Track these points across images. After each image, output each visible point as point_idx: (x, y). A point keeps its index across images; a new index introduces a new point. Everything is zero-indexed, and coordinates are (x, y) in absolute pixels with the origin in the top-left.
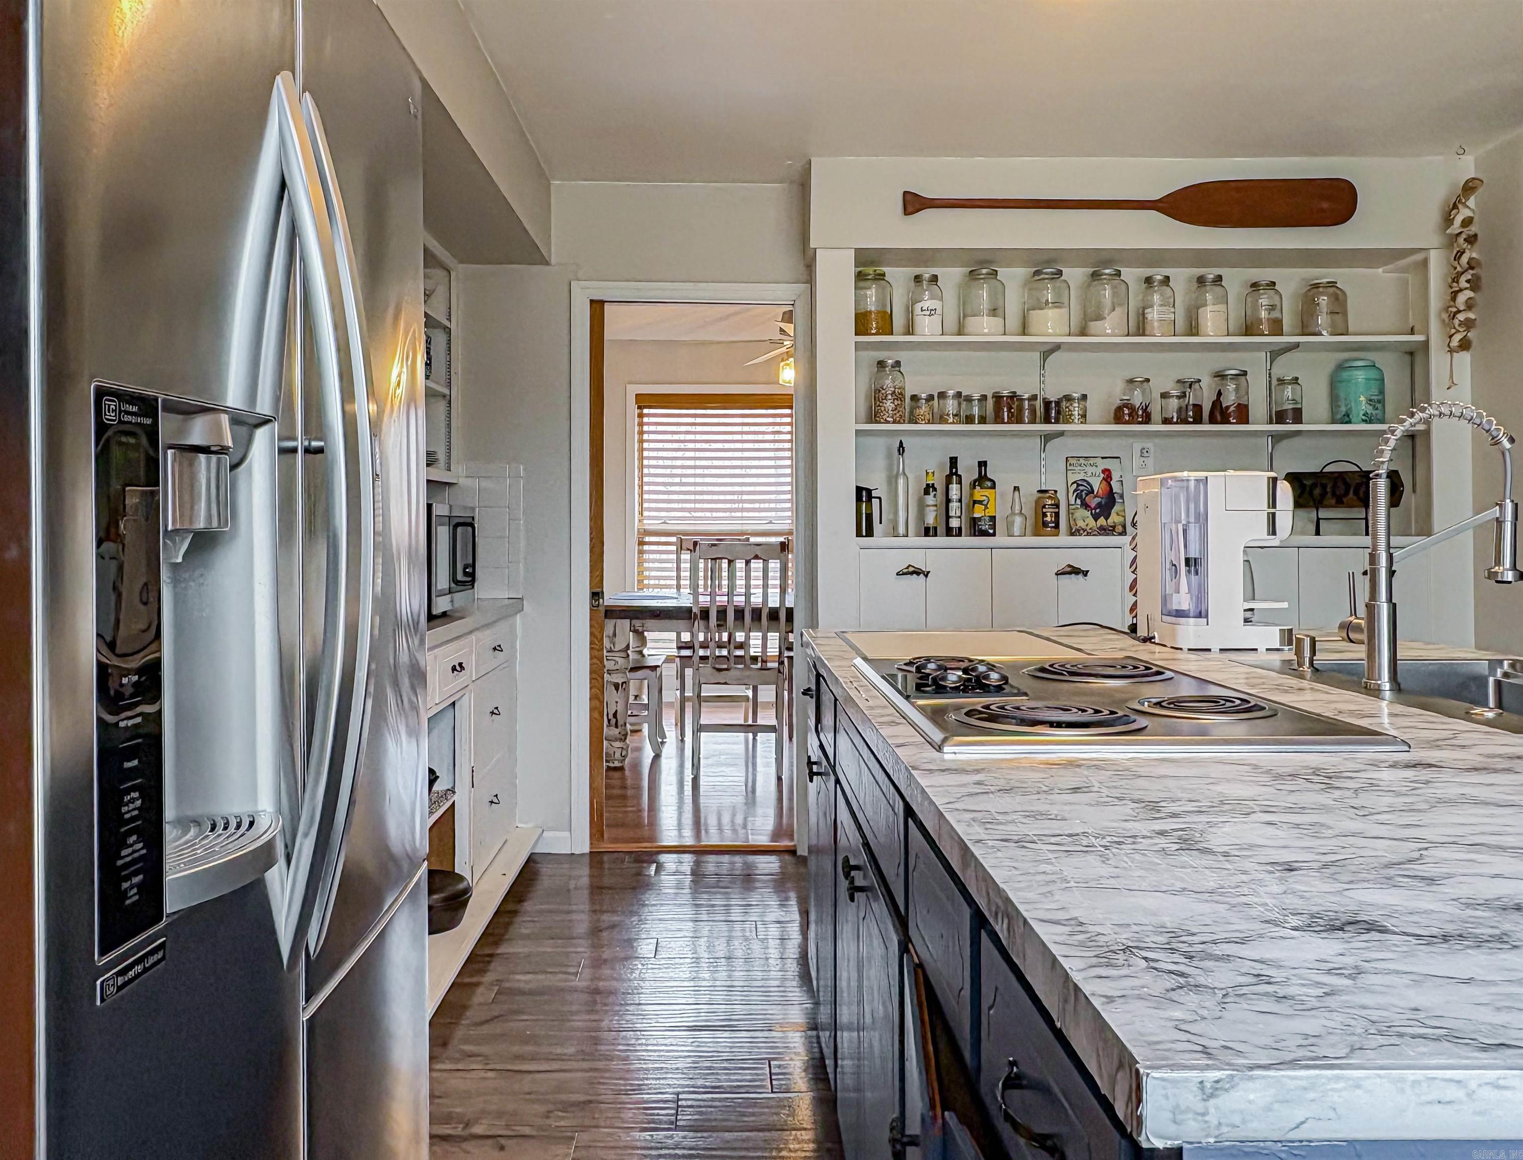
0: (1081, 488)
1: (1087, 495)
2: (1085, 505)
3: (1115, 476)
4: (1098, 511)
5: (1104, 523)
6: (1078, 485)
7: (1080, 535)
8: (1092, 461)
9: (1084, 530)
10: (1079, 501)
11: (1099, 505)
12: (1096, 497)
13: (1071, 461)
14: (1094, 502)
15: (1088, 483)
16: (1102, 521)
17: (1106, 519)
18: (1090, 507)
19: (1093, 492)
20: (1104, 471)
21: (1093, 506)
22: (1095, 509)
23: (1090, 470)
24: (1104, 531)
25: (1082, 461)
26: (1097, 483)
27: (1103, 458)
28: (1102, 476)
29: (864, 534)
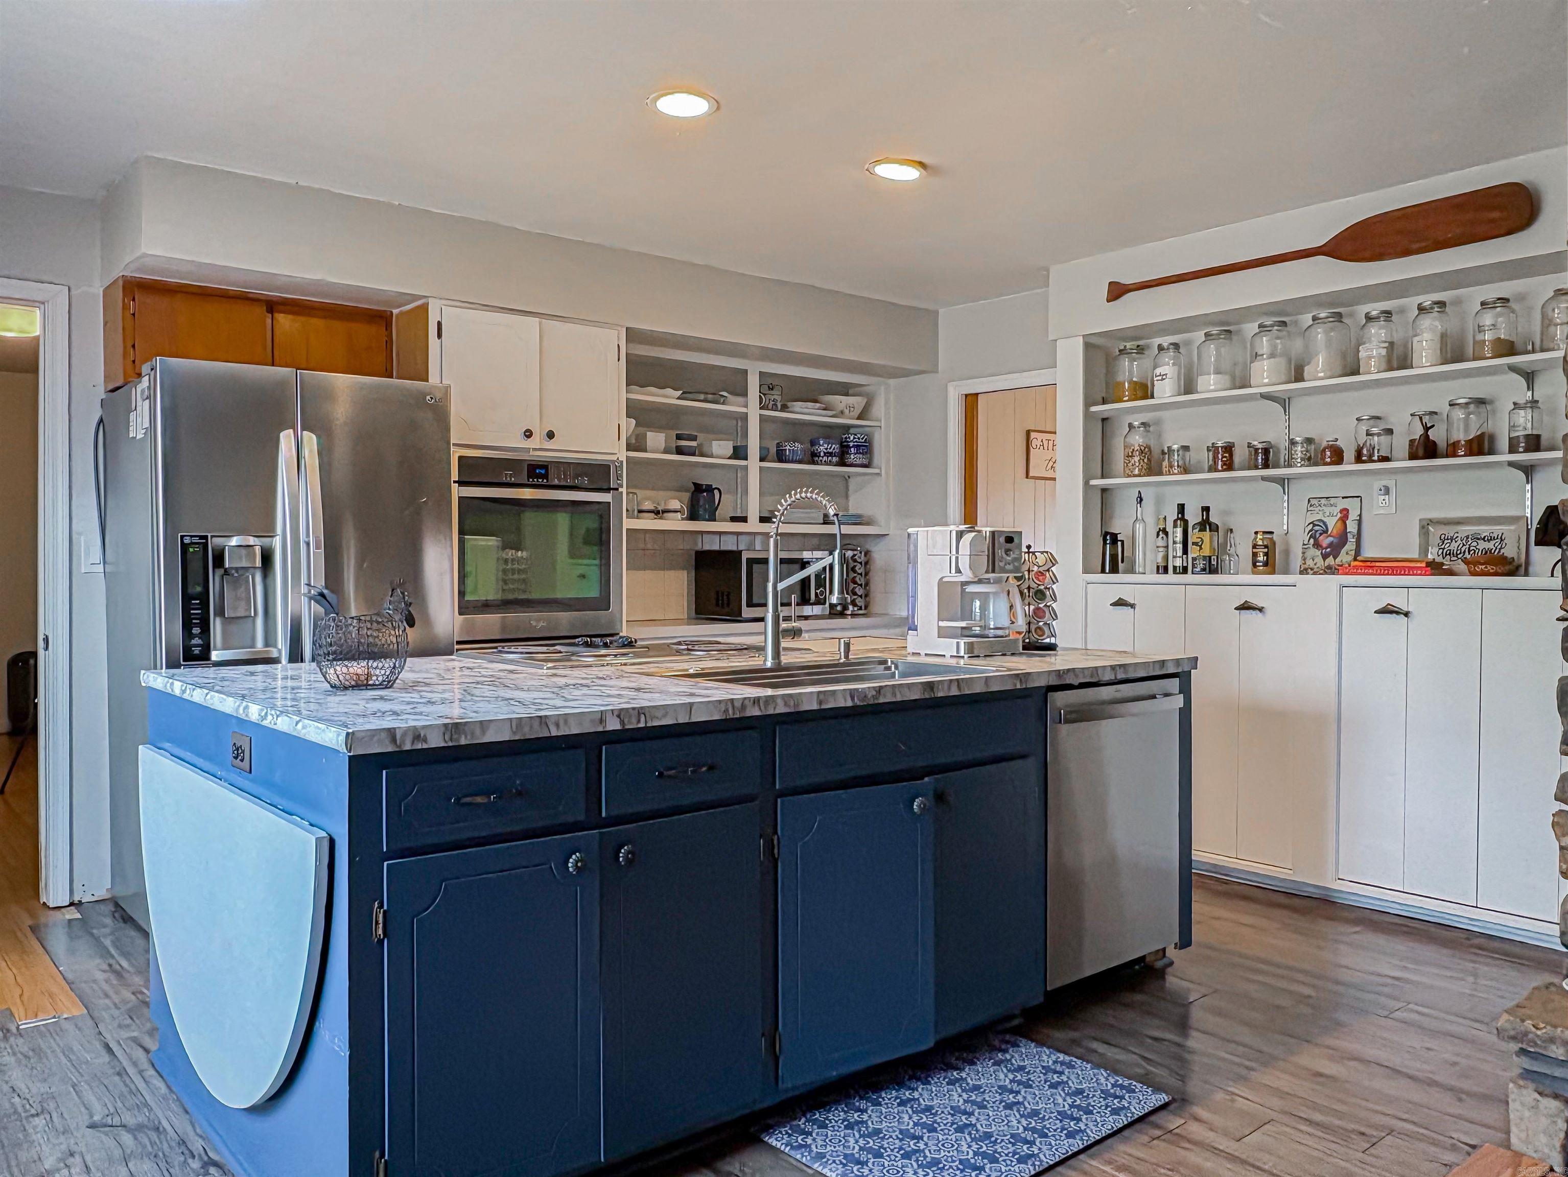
0: (1317, 528)
1: (1321, 534)
2: (1317, 545)
3: (1353, 516)
4: (1328, 550)
5: (1332, 563)
6: (1315, 525)
7: (1308, 574)
8: (1332, 501)
9: (1312, 569)
10: (1312, 541)
11: (1330, 545)
12: (1330, 536)
13: (1313, 502)
14: (1325, 541)
15: (1324, 523)
16: (1330, 561)
17: (1335, 558)
18: (1321, 546)
19: (1326, 531)
20: (1341, 511)
21: (1324, 545)
22: (1326, 548)
23: (1328, 510)
24: (1330, 570)
25: (1323, 501)
26: (1332, 523)
27: (1343, 498)
28: (1339, 515)
29: (1107, 571)
